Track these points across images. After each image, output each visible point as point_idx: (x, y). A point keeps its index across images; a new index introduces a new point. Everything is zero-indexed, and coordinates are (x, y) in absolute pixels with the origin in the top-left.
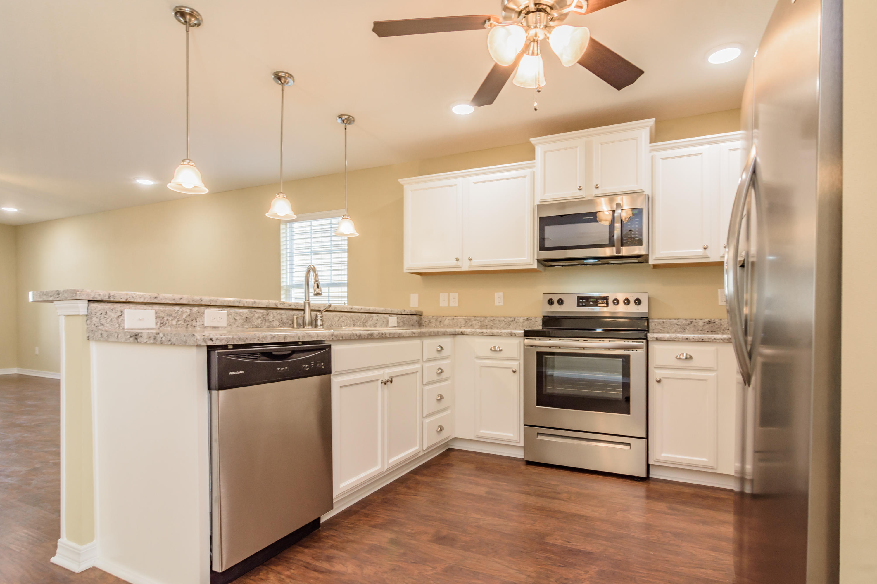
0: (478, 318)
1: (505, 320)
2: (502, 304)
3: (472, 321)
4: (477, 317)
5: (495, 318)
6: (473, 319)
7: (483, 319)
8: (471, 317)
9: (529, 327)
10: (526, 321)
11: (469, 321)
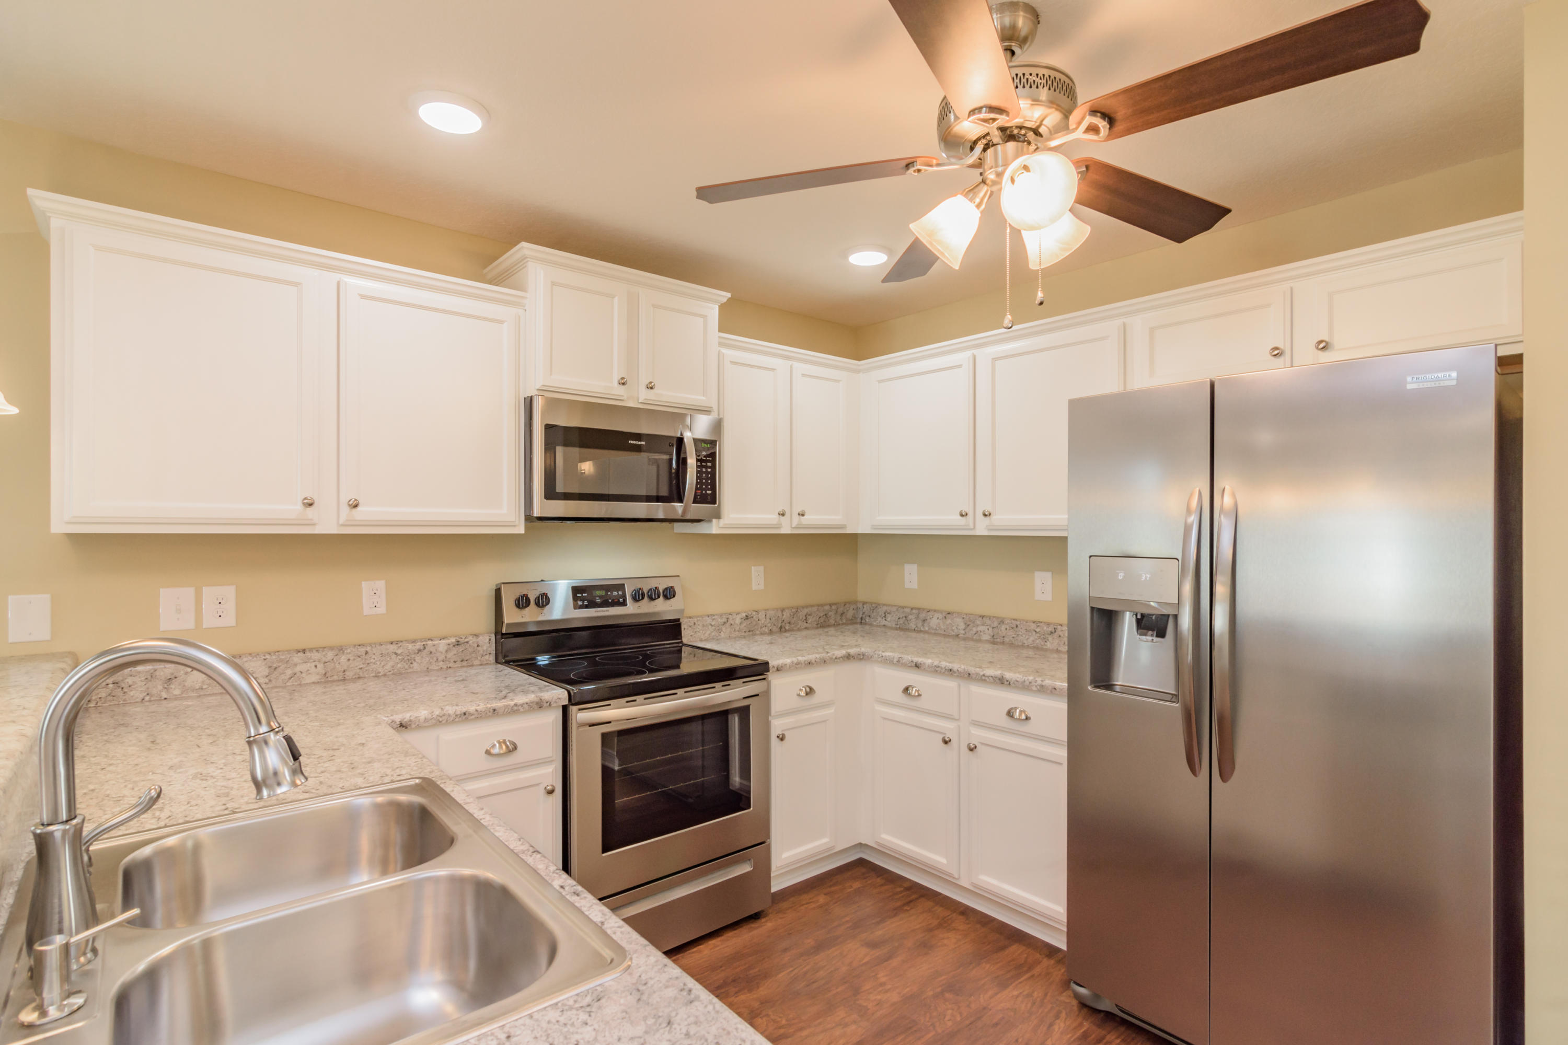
0: (315, 655)
1: (399, 652)
2: (382, 610)
3: (296, 665)
4: (311, 650)
5: (368, 649)
6: (297, 658)
7: (330, 655)
8: (289, 651)
9: (461, 660)
10: (454, 648)
11: (283, 666)
